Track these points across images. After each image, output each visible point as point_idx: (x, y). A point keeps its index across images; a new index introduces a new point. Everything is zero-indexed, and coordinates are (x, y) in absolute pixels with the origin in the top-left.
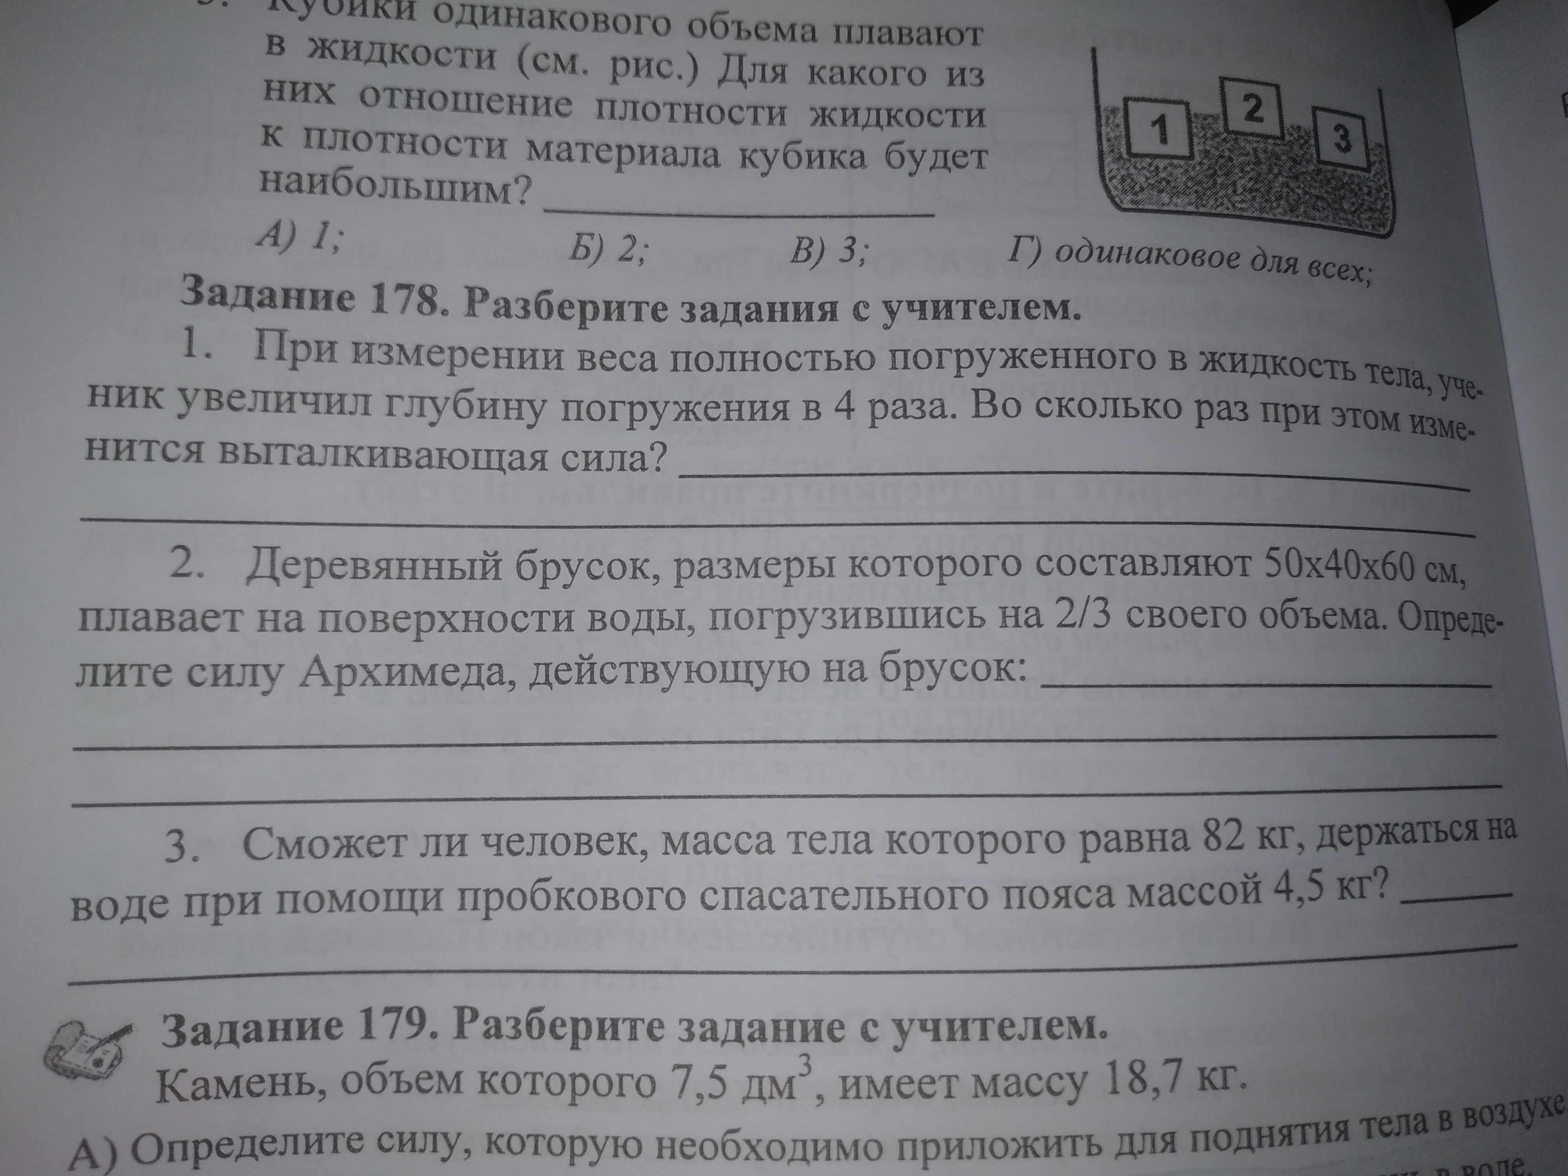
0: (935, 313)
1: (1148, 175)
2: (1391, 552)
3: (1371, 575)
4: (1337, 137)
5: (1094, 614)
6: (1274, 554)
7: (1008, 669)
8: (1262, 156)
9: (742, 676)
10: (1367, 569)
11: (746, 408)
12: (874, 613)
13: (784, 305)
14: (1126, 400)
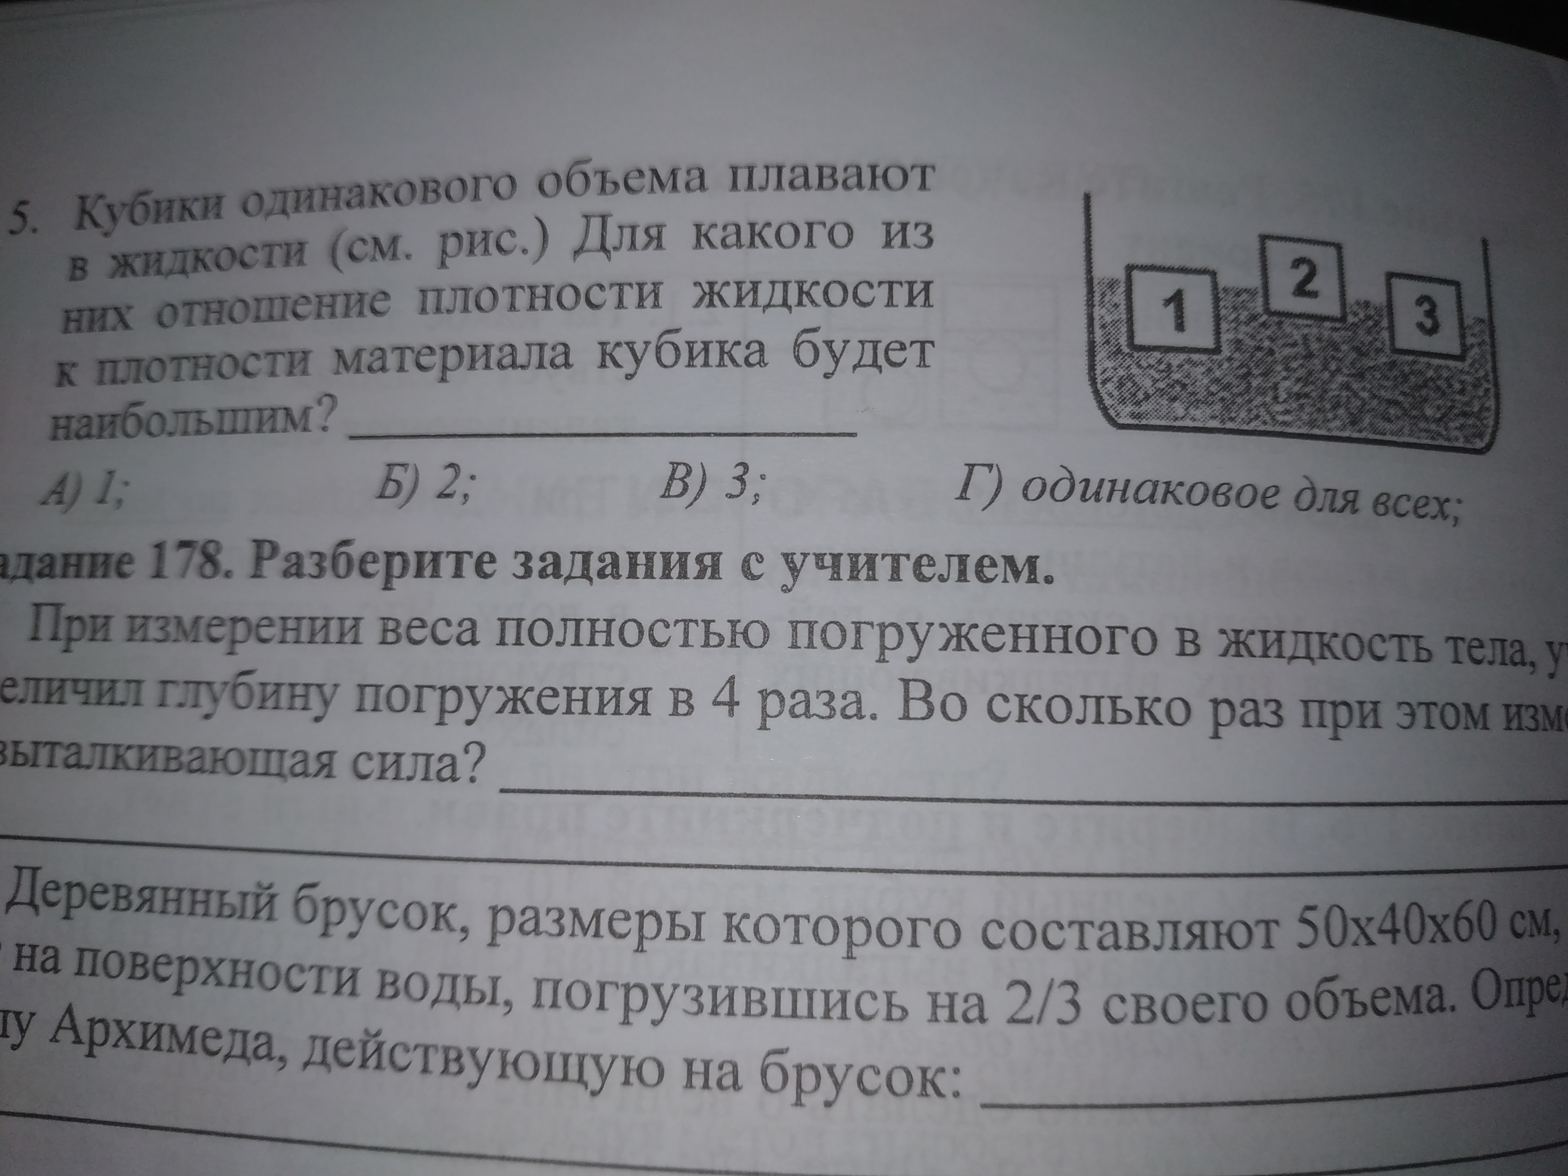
0: (852, 571)
1: (1157, 376)
2: (1467, 902)
3: (1439, 937)
4: (1419, 314)
5: (1059, 1007)
6: (1310, 915)
7: (937, 1081)
8: (1315, 346)
9: (573, 1073)
10: (1435, 929)
11: (594, 696)
12: (755, 995)
13: (649, 556)
14: (1114, 699)
